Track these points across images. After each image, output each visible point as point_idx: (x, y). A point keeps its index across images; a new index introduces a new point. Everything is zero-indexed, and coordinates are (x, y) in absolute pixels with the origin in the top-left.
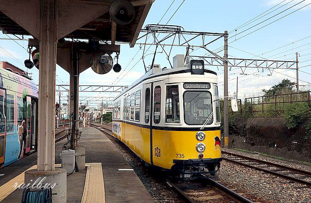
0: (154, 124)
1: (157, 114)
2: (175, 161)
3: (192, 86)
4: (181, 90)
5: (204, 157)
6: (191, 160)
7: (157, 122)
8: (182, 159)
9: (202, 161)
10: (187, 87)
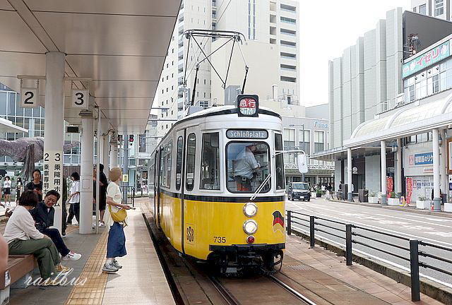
0: (186, 192)
1: (190, 176)
2: (212, 247)
3: (239, 134)
4: (224, 140)
5: (255, 242)
6: (235, 247)
7: (190, 187)
8: (222, 244)
9: (252, 247)
10: (232, 136)
